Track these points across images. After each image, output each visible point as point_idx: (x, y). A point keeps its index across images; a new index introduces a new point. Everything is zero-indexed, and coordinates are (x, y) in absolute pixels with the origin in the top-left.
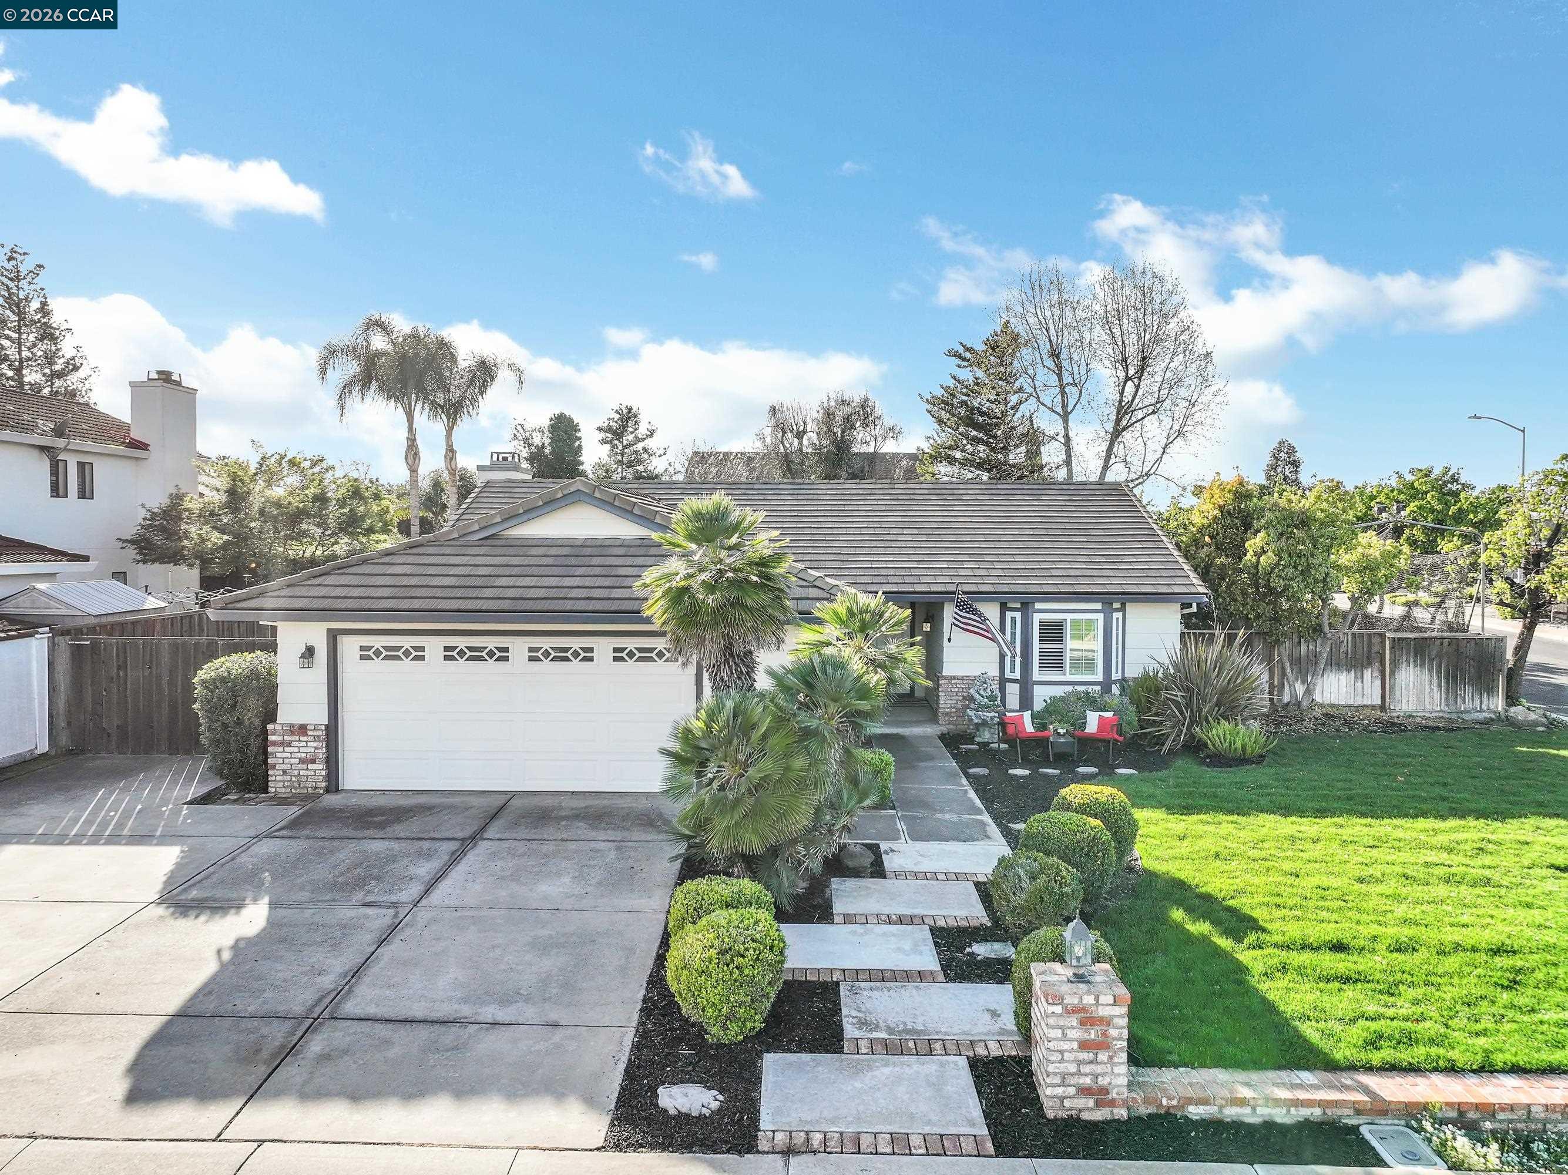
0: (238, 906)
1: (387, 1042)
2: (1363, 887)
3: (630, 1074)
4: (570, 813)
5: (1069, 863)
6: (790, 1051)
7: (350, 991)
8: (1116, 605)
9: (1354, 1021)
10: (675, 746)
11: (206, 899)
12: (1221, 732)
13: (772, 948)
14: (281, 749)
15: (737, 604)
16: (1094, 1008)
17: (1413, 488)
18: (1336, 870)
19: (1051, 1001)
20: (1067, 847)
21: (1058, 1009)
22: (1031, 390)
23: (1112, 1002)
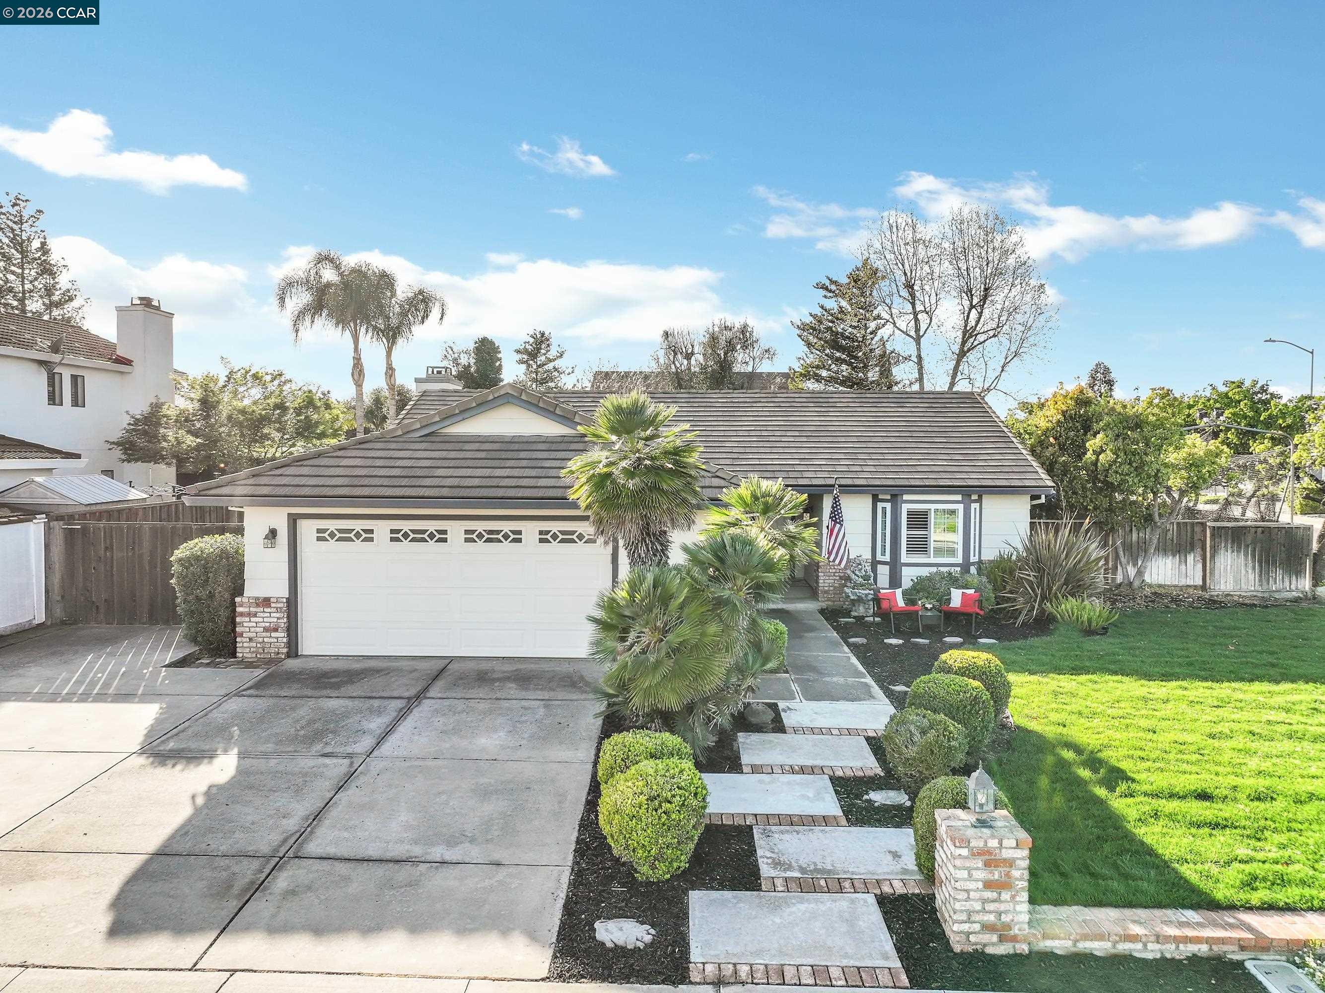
0: (210, 756)
1: (347, 879)
2: (1216, 743)
3: (569, 909)
4: (501, 675)
5: (953, 718)
6: (713, 888)
7: (312, 832)
8: (975, 497)
9: (1228, 863)
10: (599, 614)
11: (183, 750)
12: (1068, 607)
13: (696, 794)
14: (247, 619)
15: (655, 488)
16: (997, 851)
17: (1228, 397)
18: (1188, 727)
19: (958, 844)
20: (951, 705)
21: (965, 852)
22: (887, 317)
23: (1014, 845)
